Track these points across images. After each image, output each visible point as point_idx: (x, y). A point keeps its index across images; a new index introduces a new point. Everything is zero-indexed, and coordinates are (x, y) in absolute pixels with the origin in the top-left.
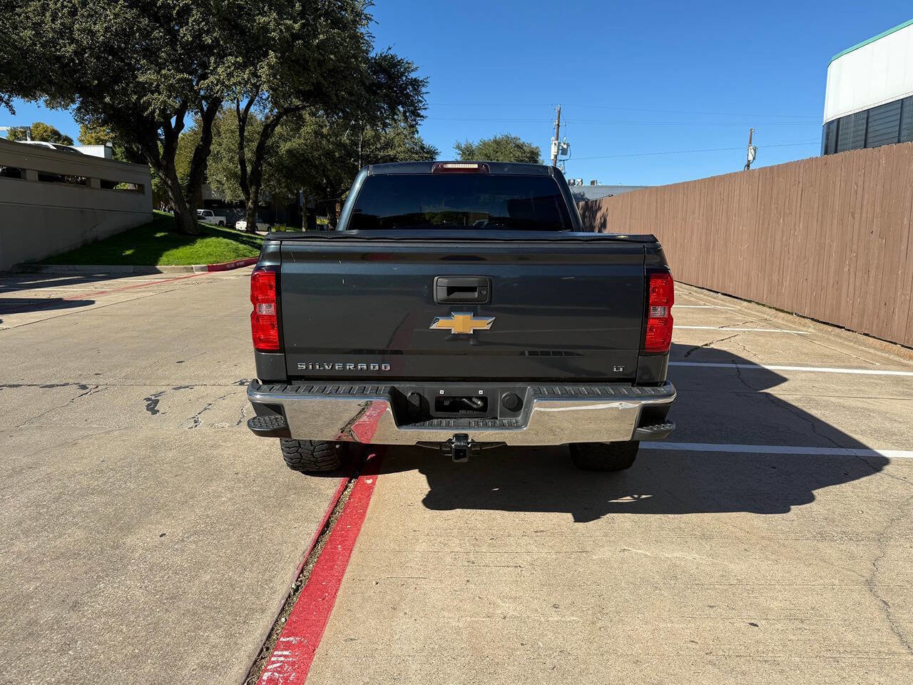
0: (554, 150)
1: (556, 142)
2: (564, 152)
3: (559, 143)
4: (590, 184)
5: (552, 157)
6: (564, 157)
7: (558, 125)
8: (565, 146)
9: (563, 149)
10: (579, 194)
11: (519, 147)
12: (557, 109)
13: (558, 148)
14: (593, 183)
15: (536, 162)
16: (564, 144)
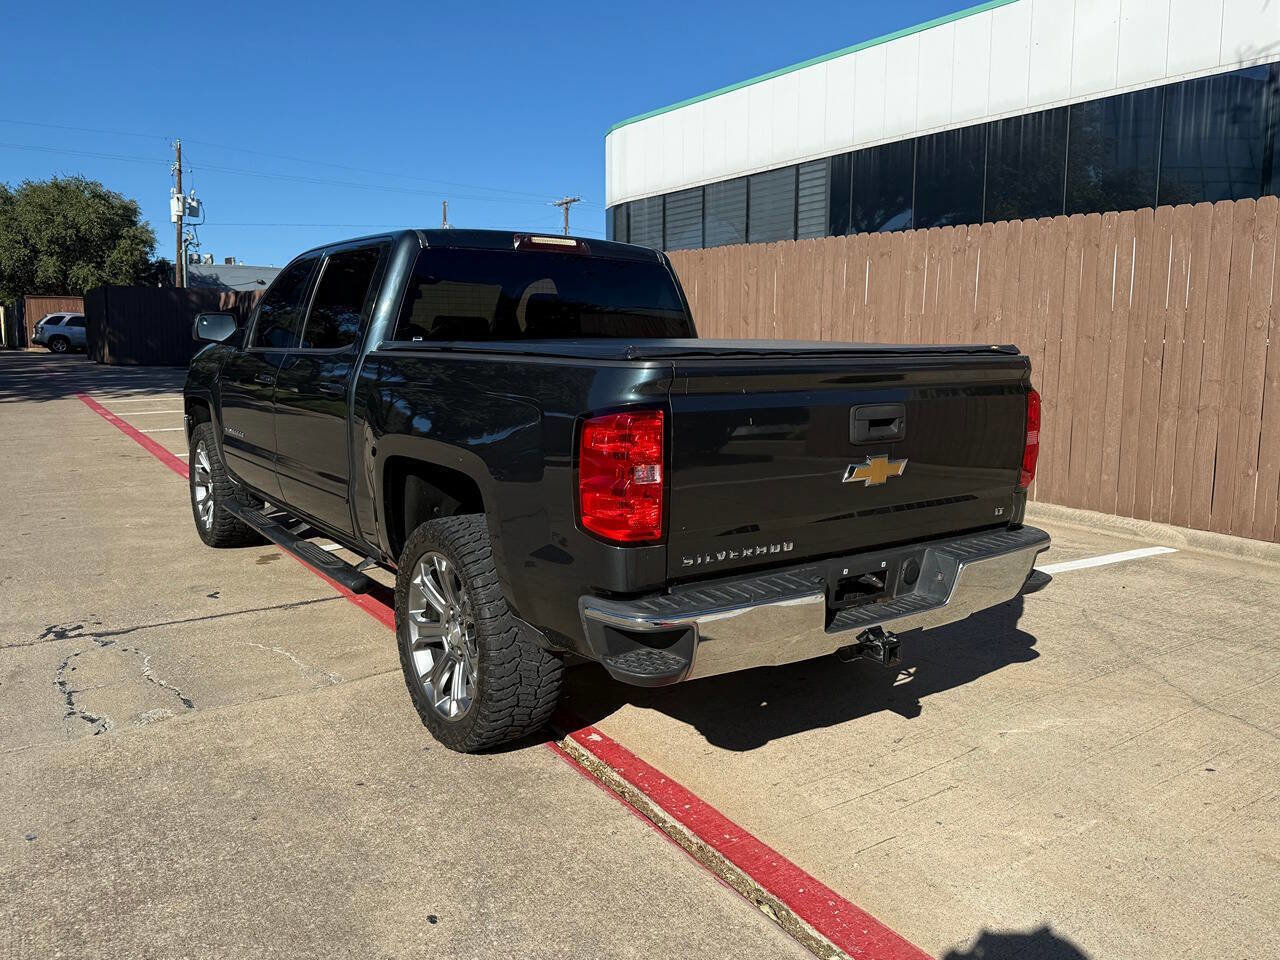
0: (175, 208)
1: (179, 196)
2: (194, 212)
3: (185, 198)
4: (224, 263)
5: (174, 219)
6: (193, 220)
7: (180, 171)
8: (194, 204)
9: (191, 208)
10: (211, 277)
11: (103, 198)
12: (176, 144)
13: (184, 205)
14: (228, 261)
15: (134, 224)
16: (193, 200)
